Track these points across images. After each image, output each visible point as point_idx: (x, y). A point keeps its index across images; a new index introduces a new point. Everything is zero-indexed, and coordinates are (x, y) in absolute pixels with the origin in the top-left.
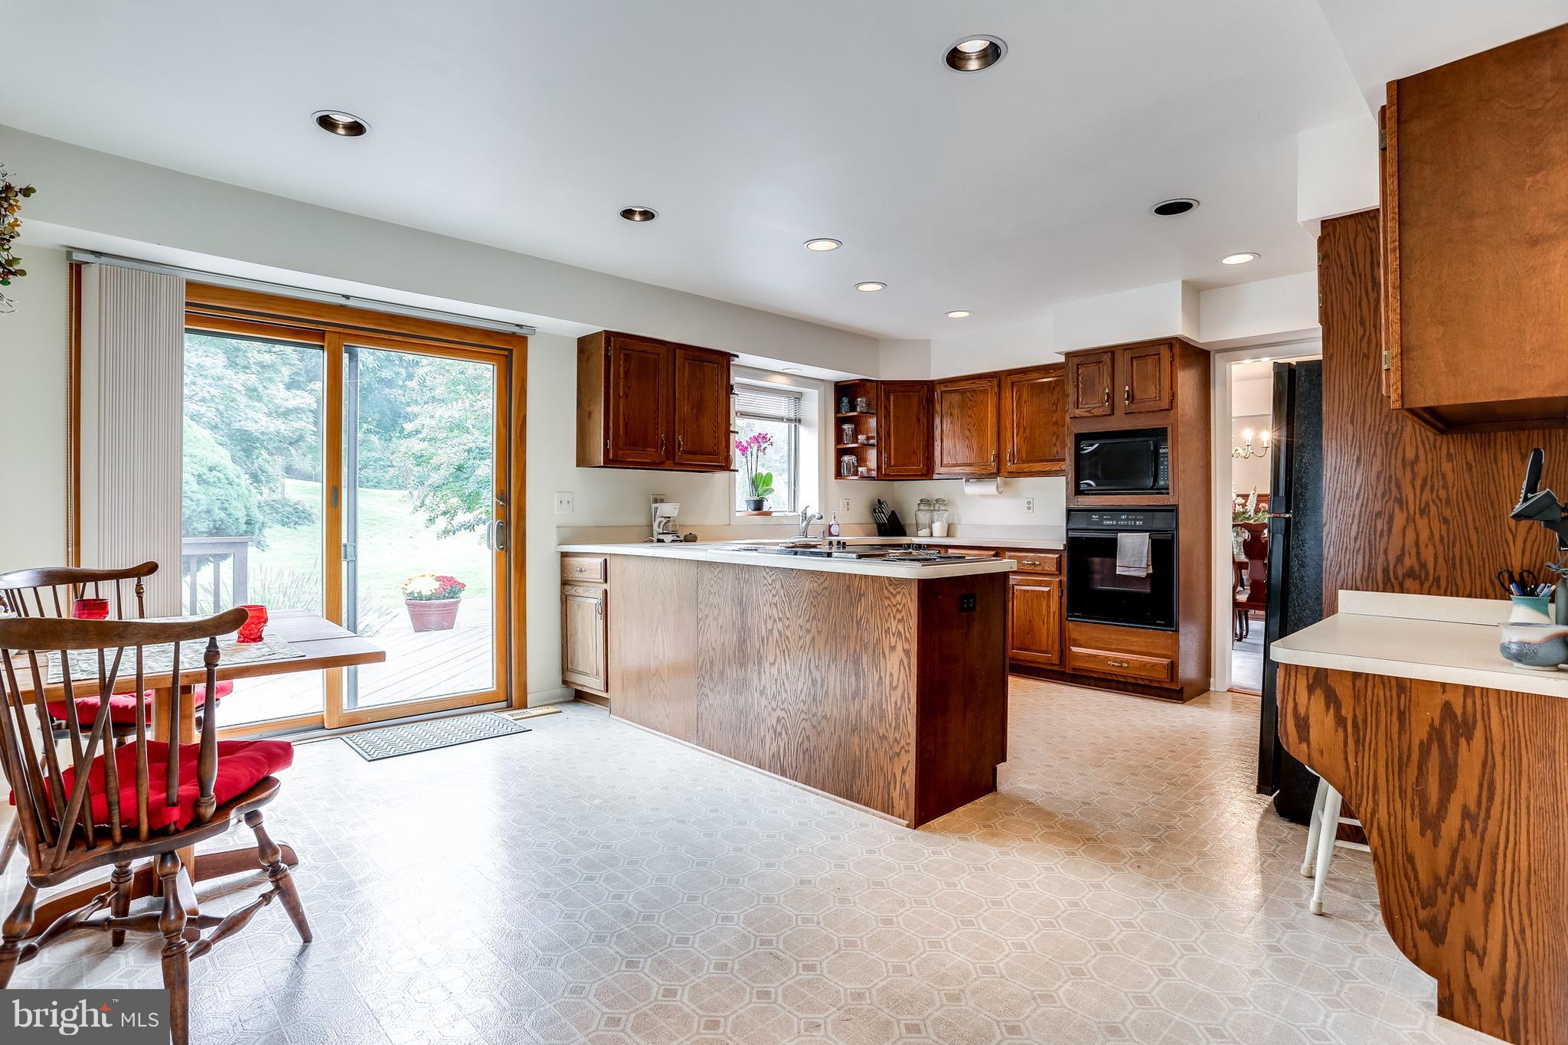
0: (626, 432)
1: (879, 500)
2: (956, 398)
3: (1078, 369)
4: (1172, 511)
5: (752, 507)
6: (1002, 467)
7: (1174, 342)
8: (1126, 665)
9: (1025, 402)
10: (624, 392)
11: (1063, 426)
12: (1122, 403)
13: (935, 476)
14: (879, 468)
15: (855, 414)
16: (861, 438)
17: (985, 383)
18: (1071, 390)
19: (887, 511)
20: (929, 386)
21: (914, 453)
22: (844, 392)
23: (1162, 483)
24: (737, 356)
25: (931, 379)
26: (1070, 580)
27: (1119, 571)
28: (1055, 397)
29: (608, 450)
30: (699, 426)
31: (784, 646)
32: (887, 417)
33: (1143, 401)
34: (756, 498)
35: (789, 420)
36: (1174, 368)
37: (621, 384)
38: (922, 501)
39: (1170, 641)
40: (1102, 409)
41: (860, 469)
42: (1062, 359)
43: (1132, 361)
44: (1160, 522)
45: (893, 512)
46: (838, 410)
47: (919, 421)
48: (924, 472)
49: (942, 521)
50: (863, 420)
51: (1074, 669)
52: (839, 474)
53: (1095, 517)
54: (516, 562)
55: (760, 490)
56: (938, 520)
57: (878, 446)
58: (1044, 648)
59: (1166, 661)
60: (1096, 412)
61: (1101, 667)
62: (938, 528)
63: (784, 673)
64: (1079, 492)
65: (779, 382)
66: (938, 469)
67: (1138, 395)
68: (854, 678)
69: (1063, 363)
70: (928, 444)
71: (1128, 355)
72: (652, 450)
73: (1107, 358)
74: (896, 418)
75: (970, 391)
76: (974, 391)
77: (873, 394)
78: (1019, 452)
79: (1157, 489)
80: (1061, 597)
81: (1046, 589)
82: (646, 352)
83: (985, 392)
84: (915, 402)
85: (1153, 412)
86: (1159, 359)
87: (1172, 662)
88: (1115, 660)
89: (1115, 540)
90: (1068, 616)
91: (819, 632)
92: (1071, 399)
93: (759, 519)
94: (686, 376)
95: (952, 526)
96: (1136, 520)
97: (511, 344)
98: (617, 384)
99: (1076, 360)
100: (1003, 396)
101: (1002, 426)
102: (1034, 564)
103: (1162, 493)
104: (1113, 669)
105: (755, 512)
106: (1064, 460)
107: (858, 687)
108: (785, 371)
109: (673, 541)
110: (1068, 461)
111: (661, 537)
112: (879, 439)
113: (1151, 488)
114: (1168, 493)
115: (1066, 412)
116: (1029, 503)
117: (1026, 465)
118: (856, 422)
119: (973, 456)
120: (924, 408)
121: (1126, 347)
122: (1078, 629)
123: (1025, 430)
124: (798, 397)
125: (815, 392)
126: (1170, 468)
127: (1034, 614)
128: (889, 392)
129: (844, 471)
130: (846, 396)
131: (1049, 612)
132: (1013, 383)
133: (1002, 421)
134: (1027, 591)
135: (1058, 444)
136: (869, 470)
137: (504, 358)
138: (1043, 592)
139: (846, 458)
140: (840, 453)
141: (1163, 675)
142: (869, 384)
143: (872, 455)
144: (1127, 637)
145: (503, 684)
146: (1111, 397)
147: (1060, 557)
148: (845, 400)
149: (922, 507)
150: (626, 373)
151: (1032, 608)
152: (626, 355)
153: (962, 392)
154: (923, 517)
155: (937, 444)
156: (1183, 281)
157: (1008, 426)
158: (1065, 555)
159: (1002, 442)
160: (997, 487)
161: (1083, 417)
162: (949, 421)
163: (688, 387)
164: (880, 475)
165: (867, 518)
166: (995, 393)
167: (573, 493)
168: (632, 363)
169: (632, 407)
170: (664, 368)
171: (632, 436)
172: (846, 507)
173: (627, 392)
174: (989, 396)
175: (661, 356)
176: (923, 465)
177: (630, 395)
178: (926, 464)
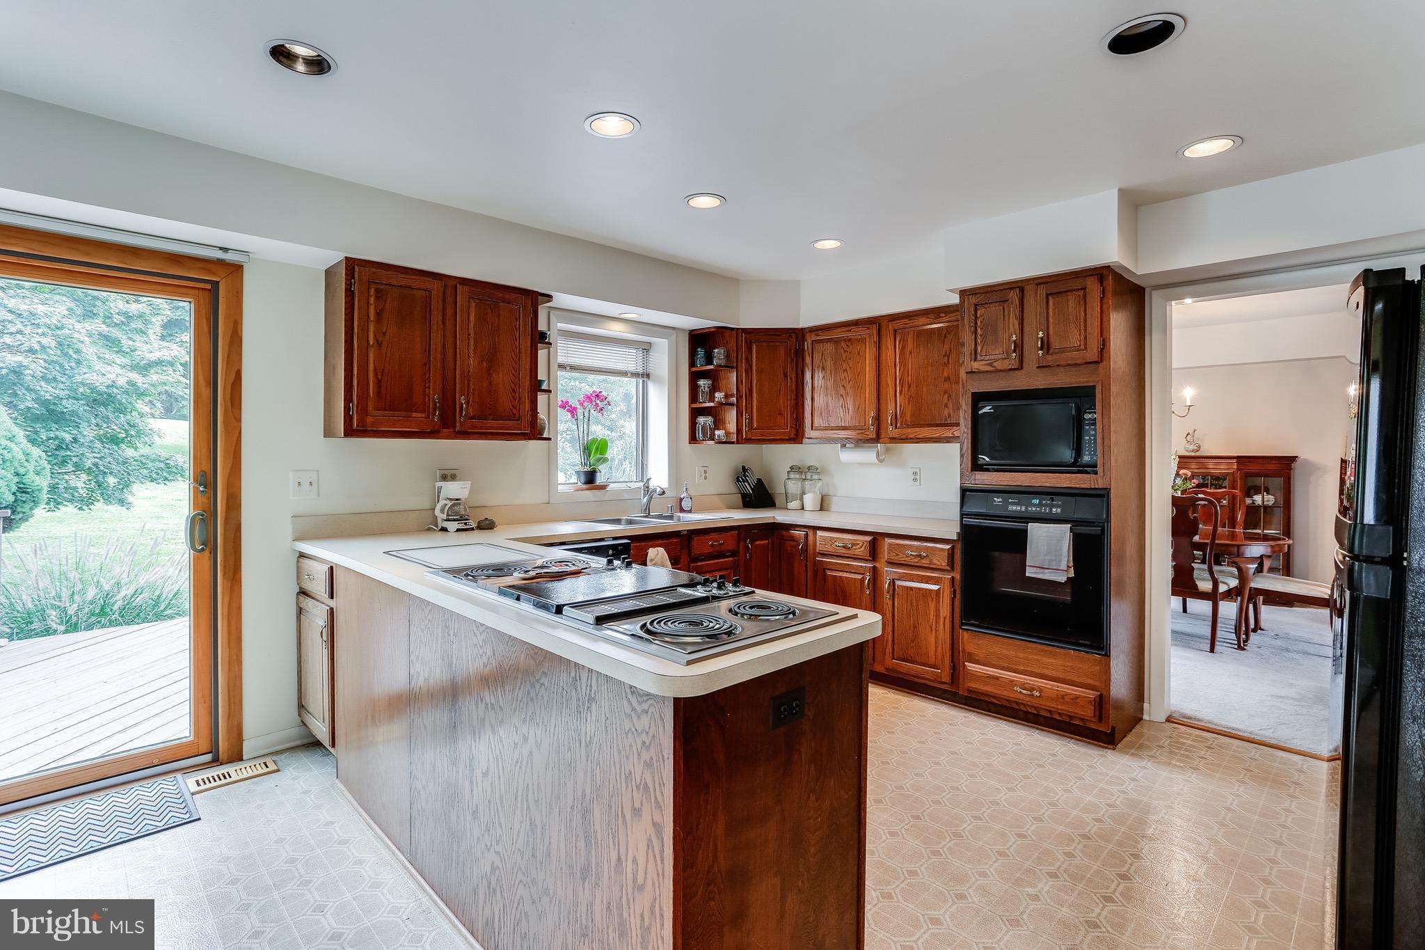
0: (378, 392)
1: (743, 467)
2: (830, 347)
3: (976, 310)
4: (1102, 496)
5: (583, 479)
6: (882, 431)
7: (1105, 272)
8: (1038, 694)
9: (911, 353)
10: (376, 339)
11: (957, 382)
12: (1034, 353)
13: (805, 441)
14: (739, 431)
15: (711, 367)
16: (719, 396)
17: (862, 332)
18: (967, 337)
19: (752, 480)
20: (798, 335)
21: (780, 414)
22: (700, 341)
23: (1086, 458)
24: (549, 297)
25: (800, 326)
26: (962, 577)
27: (1030, 572)
28: (946, 347)
29: (351, 417)
30: (490, 383)
31: (498, 752)
32: (749, 370)
33: (1062, 350)
34: (587, 469)
35: (635, 375)
36: (1105, 307)
37: (372, 328)
38: (792, 468)
39: (1098, 668)
40: (1007, 362)
41: (717, 432)
42: (955, 299)
43: (1047, 298)
44: (1084, 511)
45: (759, 480)
46: (692, 363)
47: (786, 375)
48: (792, 436)
49: (814, 492)
50: (722, 374)
51: (969, 691)
52: (693, 439)
53: (998, 500)
54: (225, 567)
55: (592, 460)
56: (809, 492)
57: (738, 406)
58: (932, 661)
59: (1092, 694)
60: (998, 365)
61: (1005, 693)
62: (810, 500)
63: (498, 795)
64: (976, 467)
65: (616, 330)
66: (809, 432)
67: (1056, 343)
68: (583, 841)
69: (957, 305)
70: (797, 404)
71: (1042, 291)
72: (419, 415)
73: (1014, 296)
74: (760, 372)
75: (845, 341)
76: (849, 340)
77: (732, 344)
78: (903, 413)
79: (1080, 466)
80: (953, 600)
81: (935, 587)
82: (410, 288)
83: (862, 341)
84: (782, 352)
85: (1076, 365)
86: (1085, 296)
87: (1101, 696)
88: (1023, 686)
89: (1024, 532)
90: (963, 624)
91: (538, 745)
92: (967, 349)
93: (590, 495)
94: (472, 318)
95: (825, 498)
96: (1051, 506)
97: (215, 274)
98: (364, 330)
99: (973, 300)
100: (883, 347)
101: (883, 383)
102: (920, 556)
103: (1086, 472)
104: (1021, 697)
105: (585, 486)
106: (958, 425)
107: (588, 860)
108: (623, 316)
109: (458, 530)
110: (962, 427)
111: (446, 524)
112: (739, 397)
113: (1073, 465)
114: (1096, 473)
115: (961, 365)
116: (915, 473)
117: (910, 430)
118: (712, 375)
119: (848, 418)
120: (792, 360)
121: (1040, 281)
122: (973, 641)
123: (909, 386)
124: (646, 348)
125: (665, 342)
126: (1099, 440)
127: (920, 620)
128: (751, 343)
129: (700, 435)
130: (703, 347)
131: (937, 616)
132: (895, 331)
133: (883, 376)
134: (911, 589)
135: (950, 405)
136: (728, 434)
137: (207, 294)
138: (931, 591)
139: (701, 420)
140: (695, 413)
141: (1088, 712)
142: (727, 333)
143: (731, 417)
144: (1039, 658)
145: (205, 732)
146: (1019, 347)
147: (953, 548)
148: (701, 352)
149: (792, 476)
150: (379, 315)
151: (917, 609)
152: (377, 290)
153: (836, 342)
154: (793, 487)
155: (808, 402)
156: (1119, 190)
157: (889, 383)
158: (959, 546)
159: (882, 401)
160: (878, 455)
161: (984, 372)
162: (821, 376)
163: (475, 334)
164: (740, 440)
165: (730, 487)
166: (874, 342)
167: (318, 471)
168: (388, 302)
169: (388, 359)
170: (438, 309)
171: (388, 398)
172: (703, 475)
173: (380, 339)
174: (867, 346)
175: (434, 293)
176: (791, 427)
177: (385, 344)
178: (794, 426)
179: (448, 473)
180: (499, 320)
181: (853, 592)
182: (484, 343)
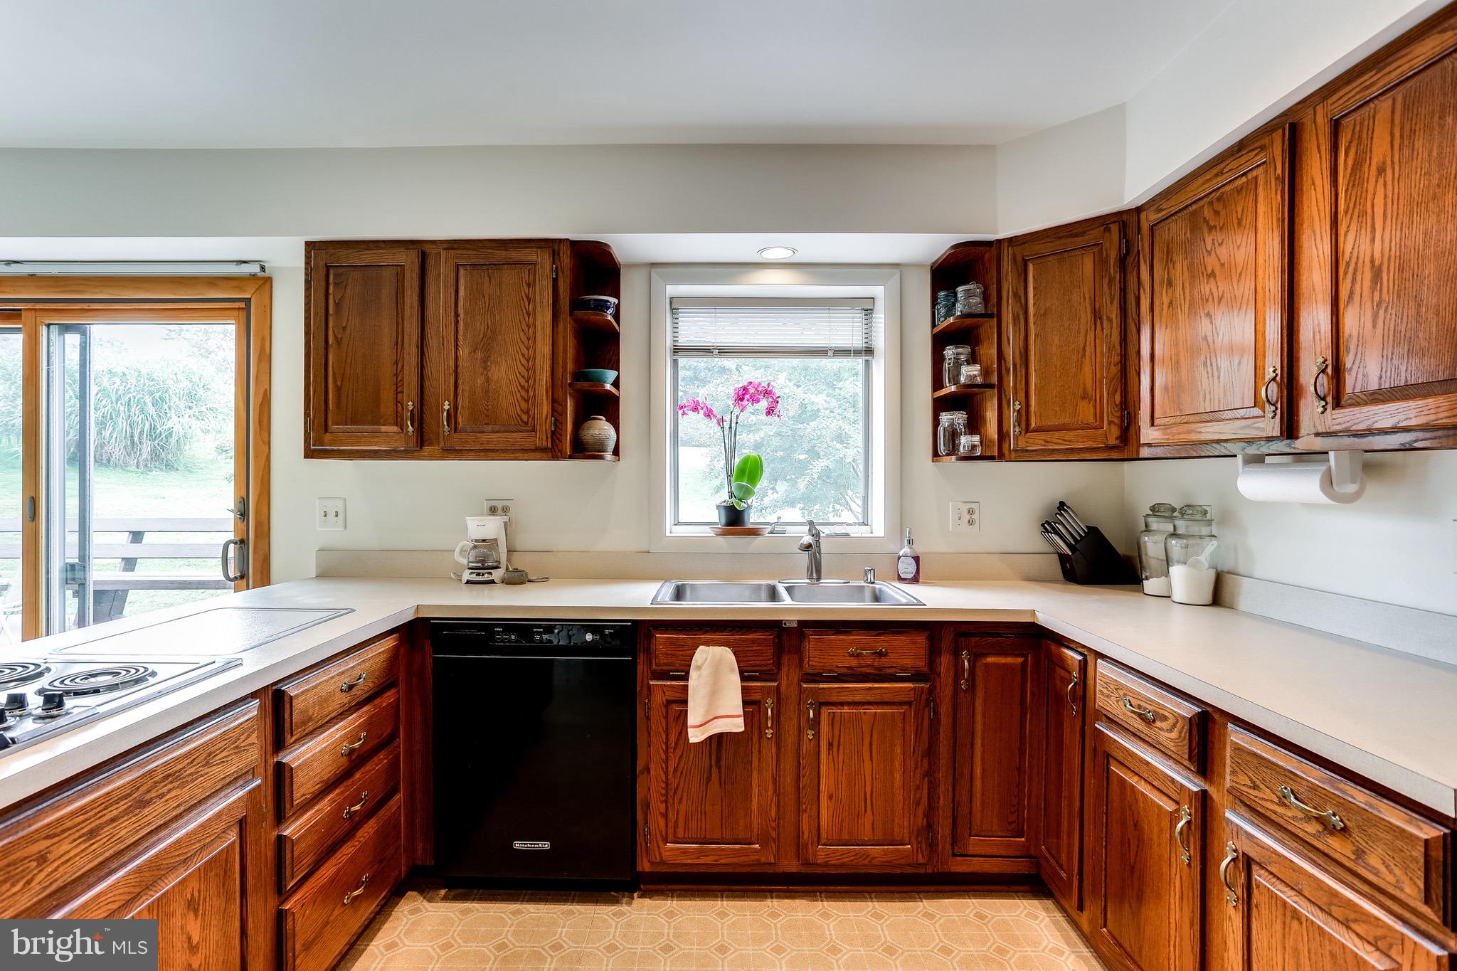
0: (338, 403)
1: (1061, 504)
5: (722, 519)
10: (336, 337)
13: (1145, 452)
14: (1004, 435)
15: (952, 321)
16: (969, 373)
17: (1247, 165)
20: (1127, 224)
21: (1085, 397)
22: (948, 272)
29: (309, 434)
30: (488, 380)
35: (843, 352)
37: (331, 324)
38: (1154, 508)
41: (964, 440)
45: (1092, 531)
46: (936, 318)
48: (1112, 441)
49: (1195, 566)
66: (1147, 436)
72: (389, 428)
75: (1210, 202)
76: (1220, 198)
77: (992, 273)
82: (375, 266)
83: (1248, 187)
84: (1088, 267)
94: (462, 292)
101: (1302, 285)
102: (1322, 821)
108: (768, 256)
118: (973, 337)
119: (1218, 390)
120: (1111, 281)
124: (869, 308)
128: (1025, 260)
133: (1302, 264)
137: (243, 313)
140: (939, 406)
142: (987, 253)
143: (993, 410)
149: (1153, 524)
150: (338, 306)
152: (336, 276)
157: (1317, 280)
160: (1328, 483)
162: (1166, 301)
163: (466, 313)
164: (1006, 453)
165: (1031, 540)
166: (1277, 179)
167: (345, 500)
168: (349, 287)
169: (349, 360)
170: (411, 287)
171: (350, 409)
172: (966, 517)
173: (339, 336)
174: (1261, 199)
175: (407, 267)
176: (1110, 423)
177: (345, 341)
178: (1116, 421)
179: (499, 504)
180: (500, 289)
181: (1155, 838)
182: (478, 324)
